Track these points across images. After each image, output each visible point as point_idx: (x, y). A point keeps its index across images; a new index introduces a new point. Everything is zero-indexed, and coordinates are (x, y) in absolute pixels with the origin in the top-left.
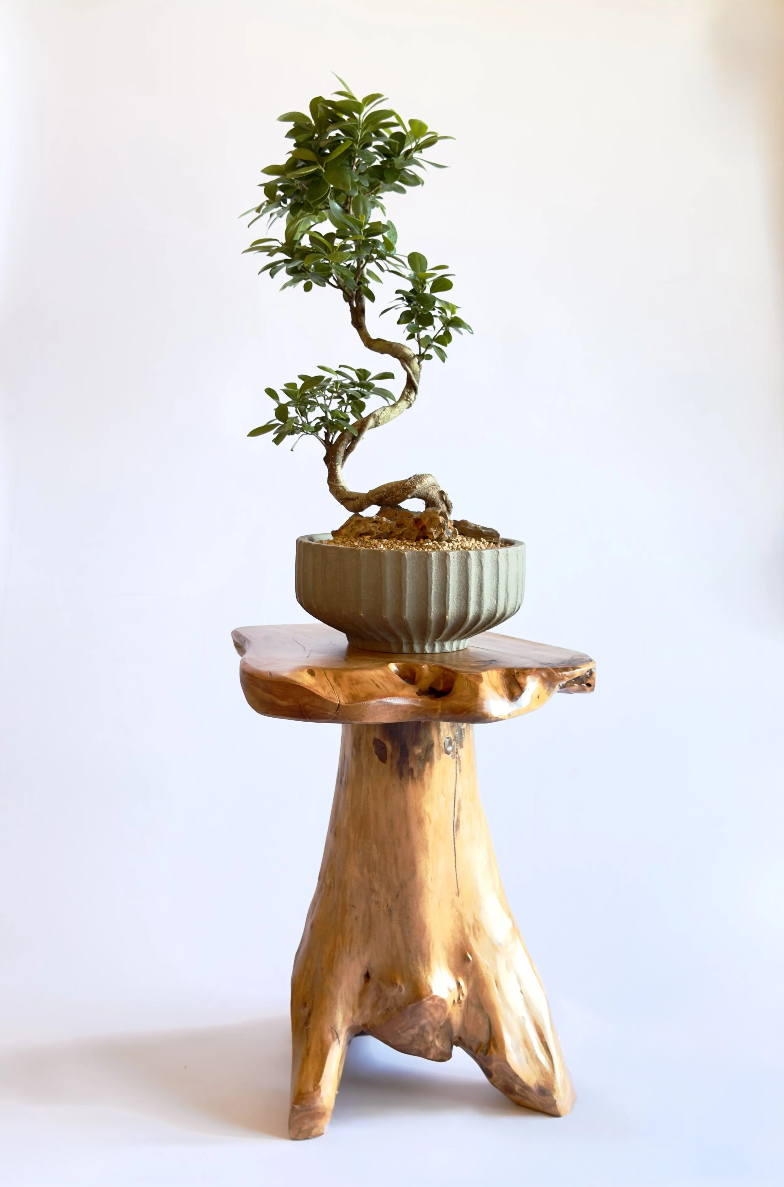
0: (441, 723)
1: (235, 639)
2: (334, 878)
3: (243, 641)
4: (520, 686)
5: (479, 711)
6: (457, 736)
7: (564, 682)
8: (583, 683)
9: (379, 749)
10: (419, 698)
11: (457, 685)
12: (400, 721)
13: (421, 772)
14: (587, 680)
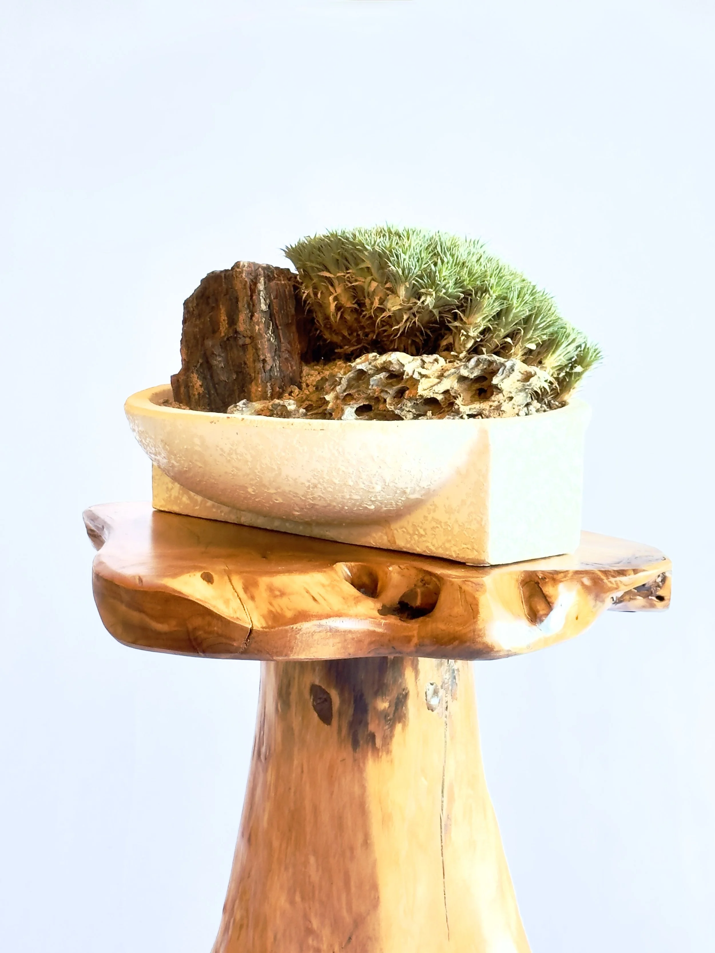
0: (420, 658)
1: (88, 523)
2: (247, 910)
3: (100, 526)
4: (547, 600)
5: (479, 639)
6: (446, 681)
7: (619, 594)
8: (651, 594)
9: (319, 701)
10: (382, 618)
11: (444, 598)
12: (352, 657)
13: (388, 739)
14: (656, 591)
